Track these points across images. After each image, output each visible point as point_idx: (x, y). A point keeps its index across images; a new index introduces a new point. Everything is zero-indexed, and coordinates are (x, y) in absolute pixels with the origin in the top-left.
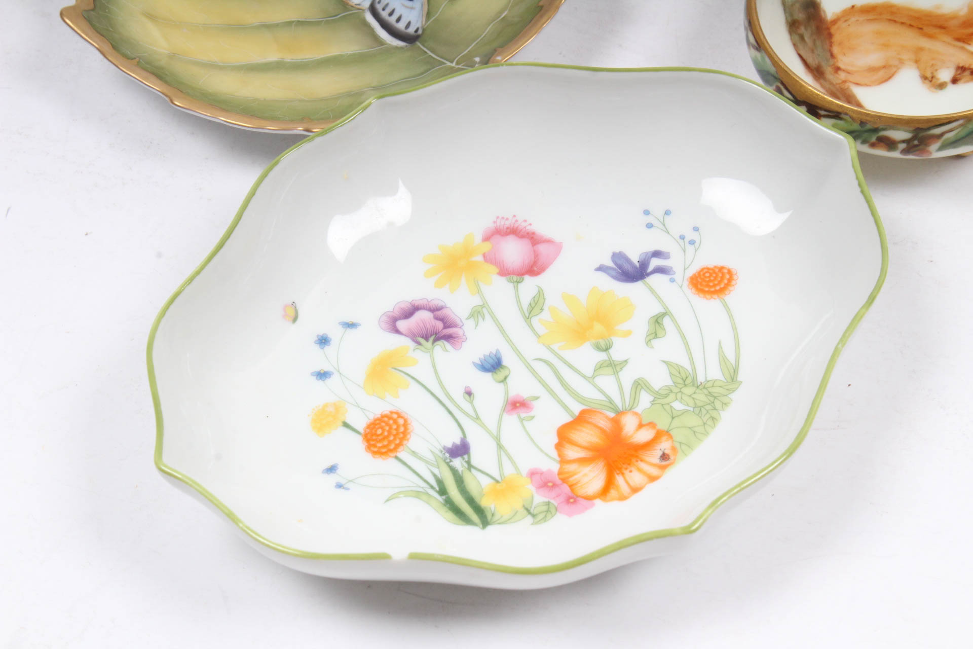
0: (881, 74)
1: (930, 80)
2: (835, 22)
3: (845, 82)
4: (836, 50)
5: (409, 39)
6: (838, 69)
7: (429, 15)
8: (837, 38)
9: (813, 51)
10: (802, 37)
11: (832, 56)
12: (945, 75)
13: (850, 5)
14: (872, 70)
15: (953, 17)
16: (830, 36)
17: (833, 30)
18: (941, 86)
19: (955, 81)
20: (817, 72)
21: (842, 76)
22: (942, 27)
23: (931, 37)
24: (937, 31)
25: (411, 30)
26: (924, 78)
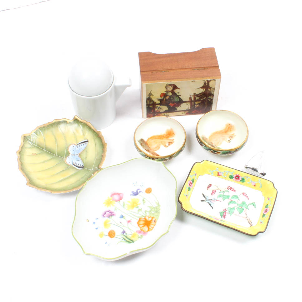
0: (158, 148)
1: (165, 146)
2: (147, 141)
3: (153, 151)
4: (149, 146)
5: (82, 167)
6: (151, 149)
7: (83, 162)
8: (149, 144)
9: (146, 147)
10: (143, 146)
11: (149, 147)
12: (167, 145)
13: (148, 138)
14: (156, 147)
15: (164, 135)
16: (147, 144)
17: (147, 143)
18: (167, 147)
19: (169, 145)
20: (148, 151)
21: (152, 150)
22: (163, 137)
23: (162, 139)
24: (163, 138)
25: (82, 166)
26: (164, 146)
